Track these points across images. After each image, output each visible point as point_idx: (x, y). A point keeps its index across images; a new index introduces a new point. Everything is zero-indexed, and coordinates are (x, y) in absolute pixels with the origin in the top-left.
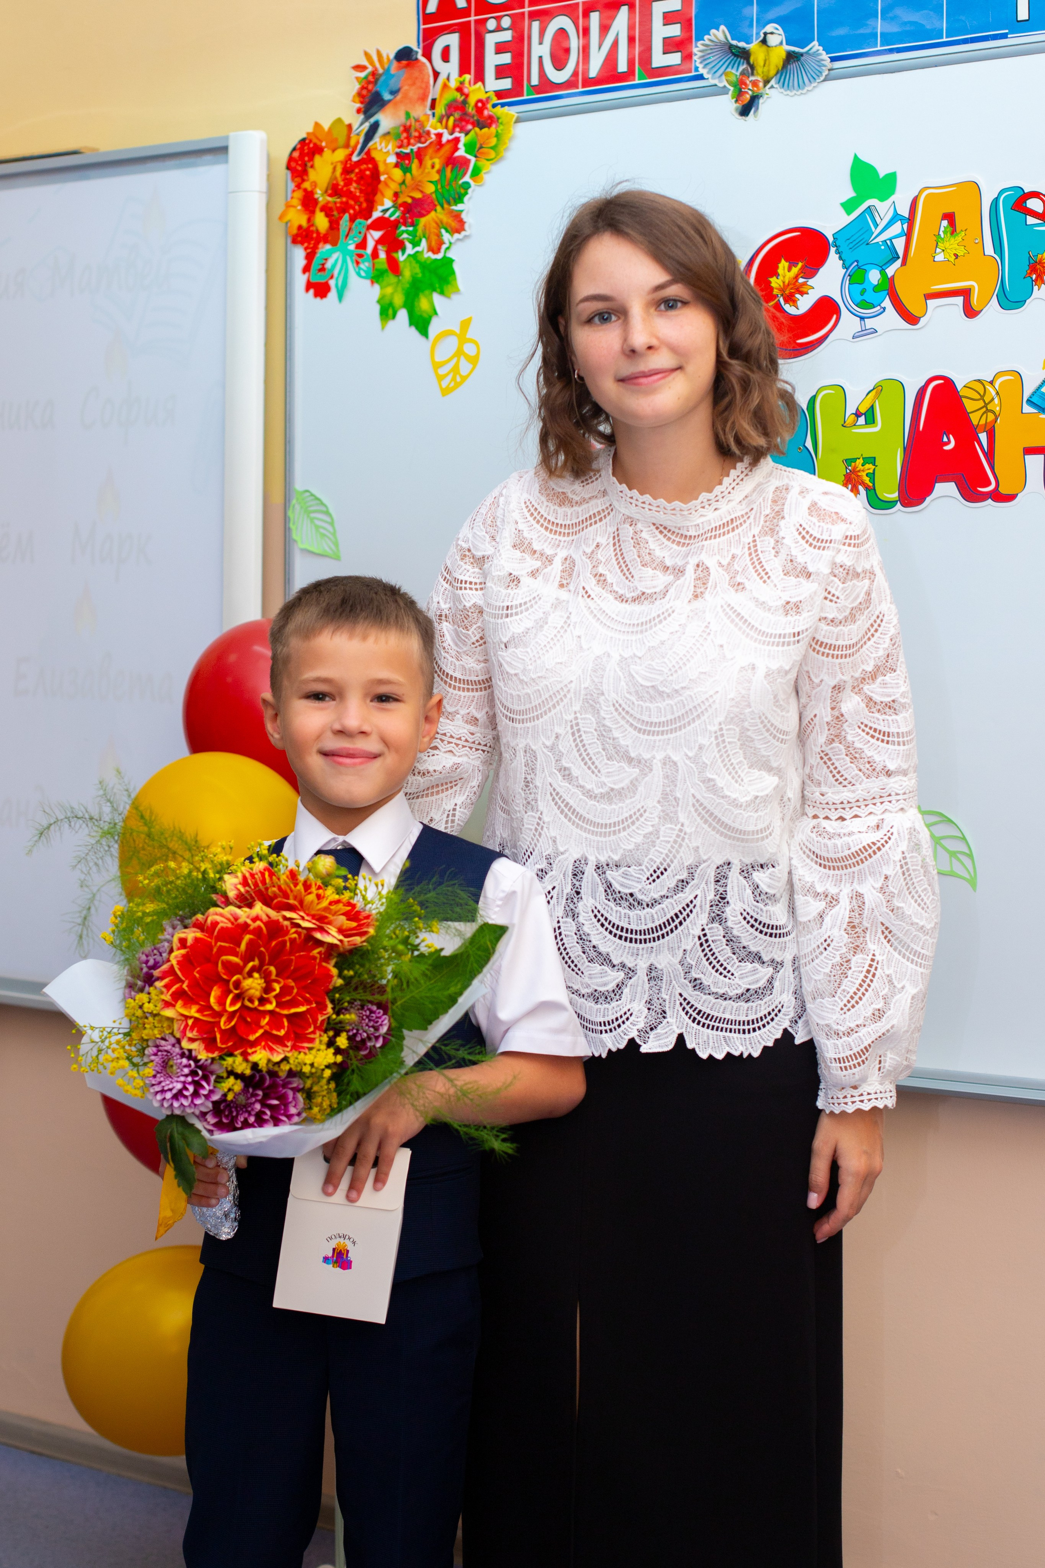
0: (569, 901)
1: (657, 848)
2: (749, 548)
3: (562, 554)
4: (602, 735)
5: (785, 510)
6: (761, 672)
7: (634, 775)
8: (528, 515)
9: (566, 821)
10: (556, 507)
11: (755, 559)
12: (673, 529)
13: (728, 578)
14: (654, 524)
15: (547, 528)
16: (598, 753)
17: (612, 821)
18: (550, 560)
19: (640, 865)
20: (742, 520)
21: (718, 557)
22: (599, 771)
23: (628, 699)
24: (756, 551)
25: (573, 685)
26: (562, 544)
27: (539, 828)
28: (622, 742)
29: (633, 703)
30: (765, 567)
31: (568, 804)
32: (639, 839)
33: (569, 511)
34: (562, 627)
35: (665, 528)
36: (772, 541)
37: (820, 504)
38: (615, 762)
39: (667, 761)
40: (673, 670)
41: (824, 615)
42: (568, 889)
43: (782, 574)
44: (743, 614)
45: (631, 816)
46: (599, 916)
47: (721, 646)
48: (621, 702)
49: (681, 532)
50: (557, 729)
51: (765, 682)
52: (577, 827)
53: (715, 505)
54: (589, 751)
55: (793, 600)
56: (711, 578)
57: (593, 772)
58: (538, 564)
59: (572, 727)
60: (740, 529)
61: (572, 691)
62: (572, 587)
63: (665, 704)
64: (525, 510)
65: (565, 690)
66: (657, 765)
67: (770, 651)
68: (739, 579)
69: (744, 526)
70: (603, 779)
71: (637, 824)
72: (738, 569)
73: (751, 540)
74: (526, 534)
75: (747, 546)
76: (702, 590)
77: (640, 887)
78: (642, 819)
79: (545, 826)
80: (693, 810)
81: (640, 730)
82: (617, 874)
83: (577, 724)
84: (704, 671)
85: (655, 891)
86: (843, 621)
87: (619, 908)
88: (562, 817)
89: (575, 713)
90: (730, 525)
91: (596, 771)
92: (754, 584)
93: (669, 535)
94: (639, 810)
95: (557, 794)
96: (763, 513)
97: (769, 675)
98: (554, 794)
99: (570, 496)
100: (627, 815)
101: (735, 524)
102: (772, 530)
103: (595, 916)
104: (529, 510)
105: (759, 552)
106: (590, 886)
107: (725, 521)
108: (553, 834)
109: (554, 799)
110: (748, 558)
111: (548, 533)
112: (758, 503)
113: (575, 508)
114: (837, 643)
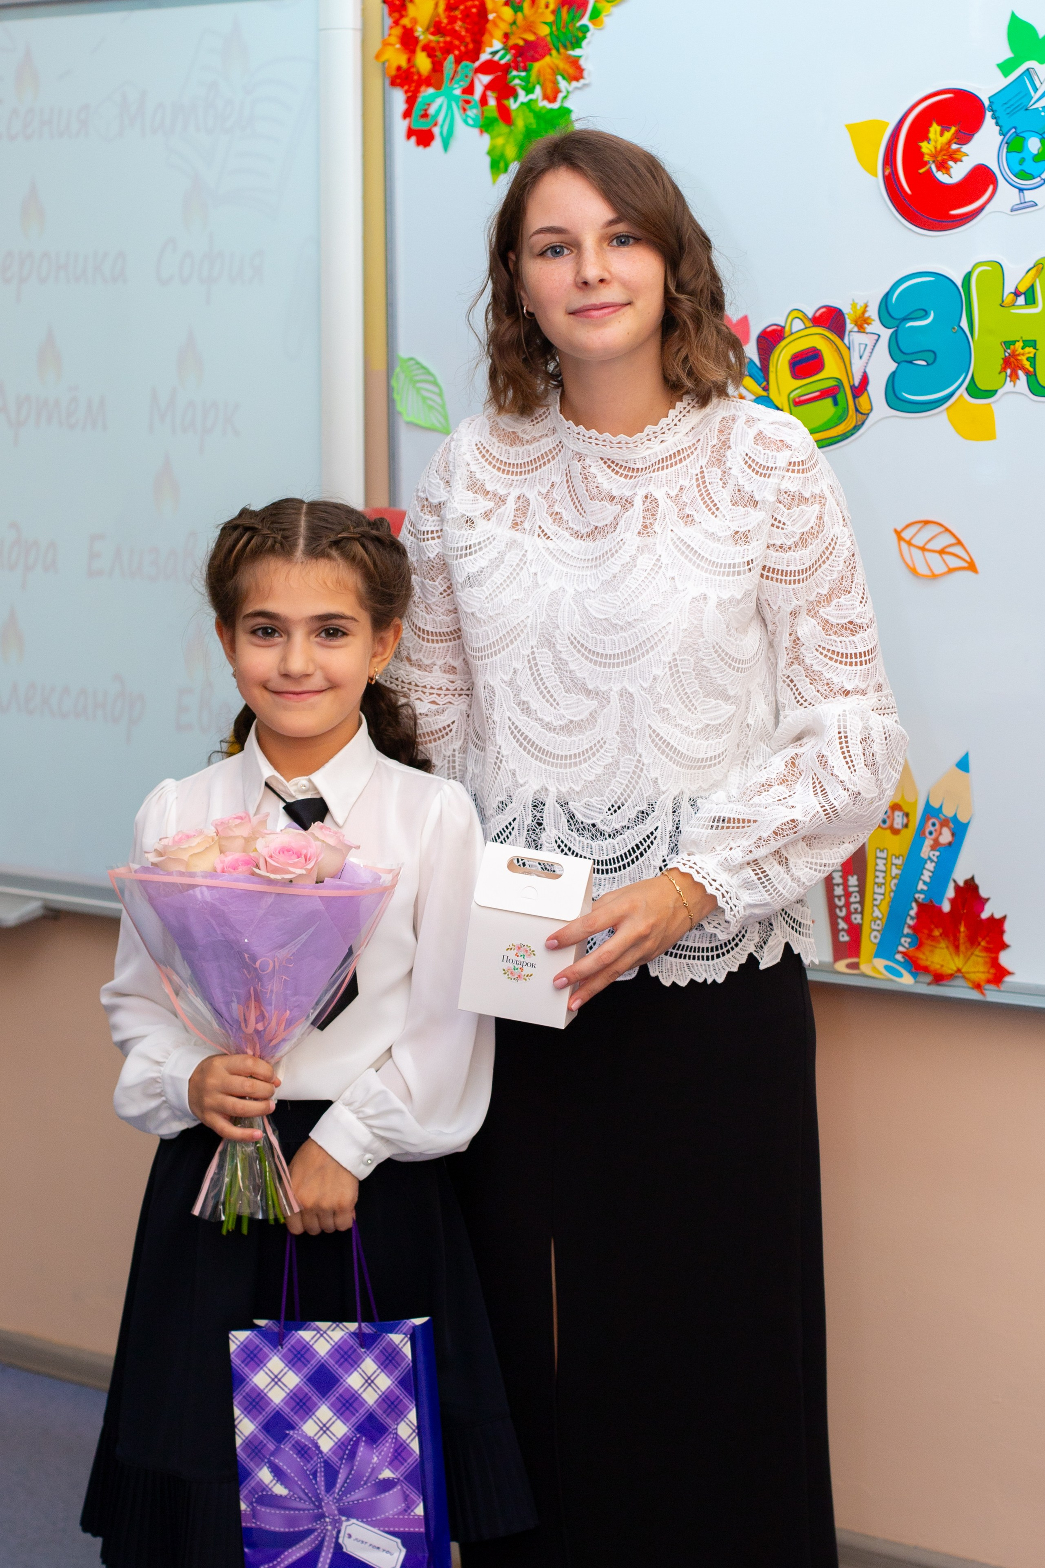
0: (531, 832)
1: (618, 779)
2: (697, 480)
3: (515, 493)
4: (560, 668)
5: (731, 440)
6: (713, 601)
7: (593, 707)
8: (479, 456)
9: (525, 753)
10: (508, 447)
11: (703, 490)
12: (620, 463)
13: (676, 510)
14: (602, 459)
15: (499, 469)
16: (556, 686)
17: (572, 753)
18: (503, 500)
19: (602, 796)
20: (689, 452)
21: (666, 489)
22: (558, 704)
23: (583, 632)
24: (704, 482)
25: (529, 620)
26: (515, 483)
27: (498, 762)
28: (579, 675)
29: (588, 636)
30: (714, 498)
31: (527, 737)
32: (599, 770)
33: (520, 449)
34: (518, 565)
35: (613, 462)
36: (719, 472)
37: (765, 432)
38: (573, 695)
39: (624, 694)
40: (625, 602)
41: (772, 542)
42: (529, 821)
43: (730, 504)
44: (693, 545)
45: (591, 748)
46: (563, 846)
47: (673, 578)
48: (575, 635)
49: (628, 465)
50: (515, 665)
51: (717, 612)
52: (536, 759)
53: (661, 437)
54: (547, 684)
55: (742, 530)
56: (660, 510)
57: (551, 705)
58: (491, 504)
59: (529, 661)
60: (688, 460)
61: (529, 625)
62: (526, 525)
63: (618, 636)
64: (477, 452)
65: (522, 625)
66: (614, 697)
67: (720, 581)
68: (687, 511)
69: (692, 457)
70: (562, 711)
71: (598, 755)
72: (686, 501)
73: (698, 471)
74: (478, 476)
75: (695, 477)
76: (651, 521)
77: (602, 818)
78: (602, 751)
79: (504, 759)
80: (650, 740)
81: (596, 663)
82: (579, 804)
83: (534, 659)
84: (656, 603)
85: (617, 822)
86: (793, 546)
87: (581, 838)
88: (521, 750)
89: (532, 648)
90: (676, 457)
91: (555, 704)
92: (702, 515)
93: (617, 469)
94: (599, 742)
95: (516, 727)
96: (710, 443)
97: (720, 605)
98: (513, 728)
99: (521, 435)
100: (588, 747)
101: (682, 456)
102: (719, 460)
103: (559, 846)
104: (481, 452)
105: (707, 484)
106: (552, 816)
107: (671, 453)
108: (512, 767)
109: (512, 733)
110: (696, 490)
111: (500, 474)
112: (704, 434)
113: (526, 447)
114: (789, 569)
